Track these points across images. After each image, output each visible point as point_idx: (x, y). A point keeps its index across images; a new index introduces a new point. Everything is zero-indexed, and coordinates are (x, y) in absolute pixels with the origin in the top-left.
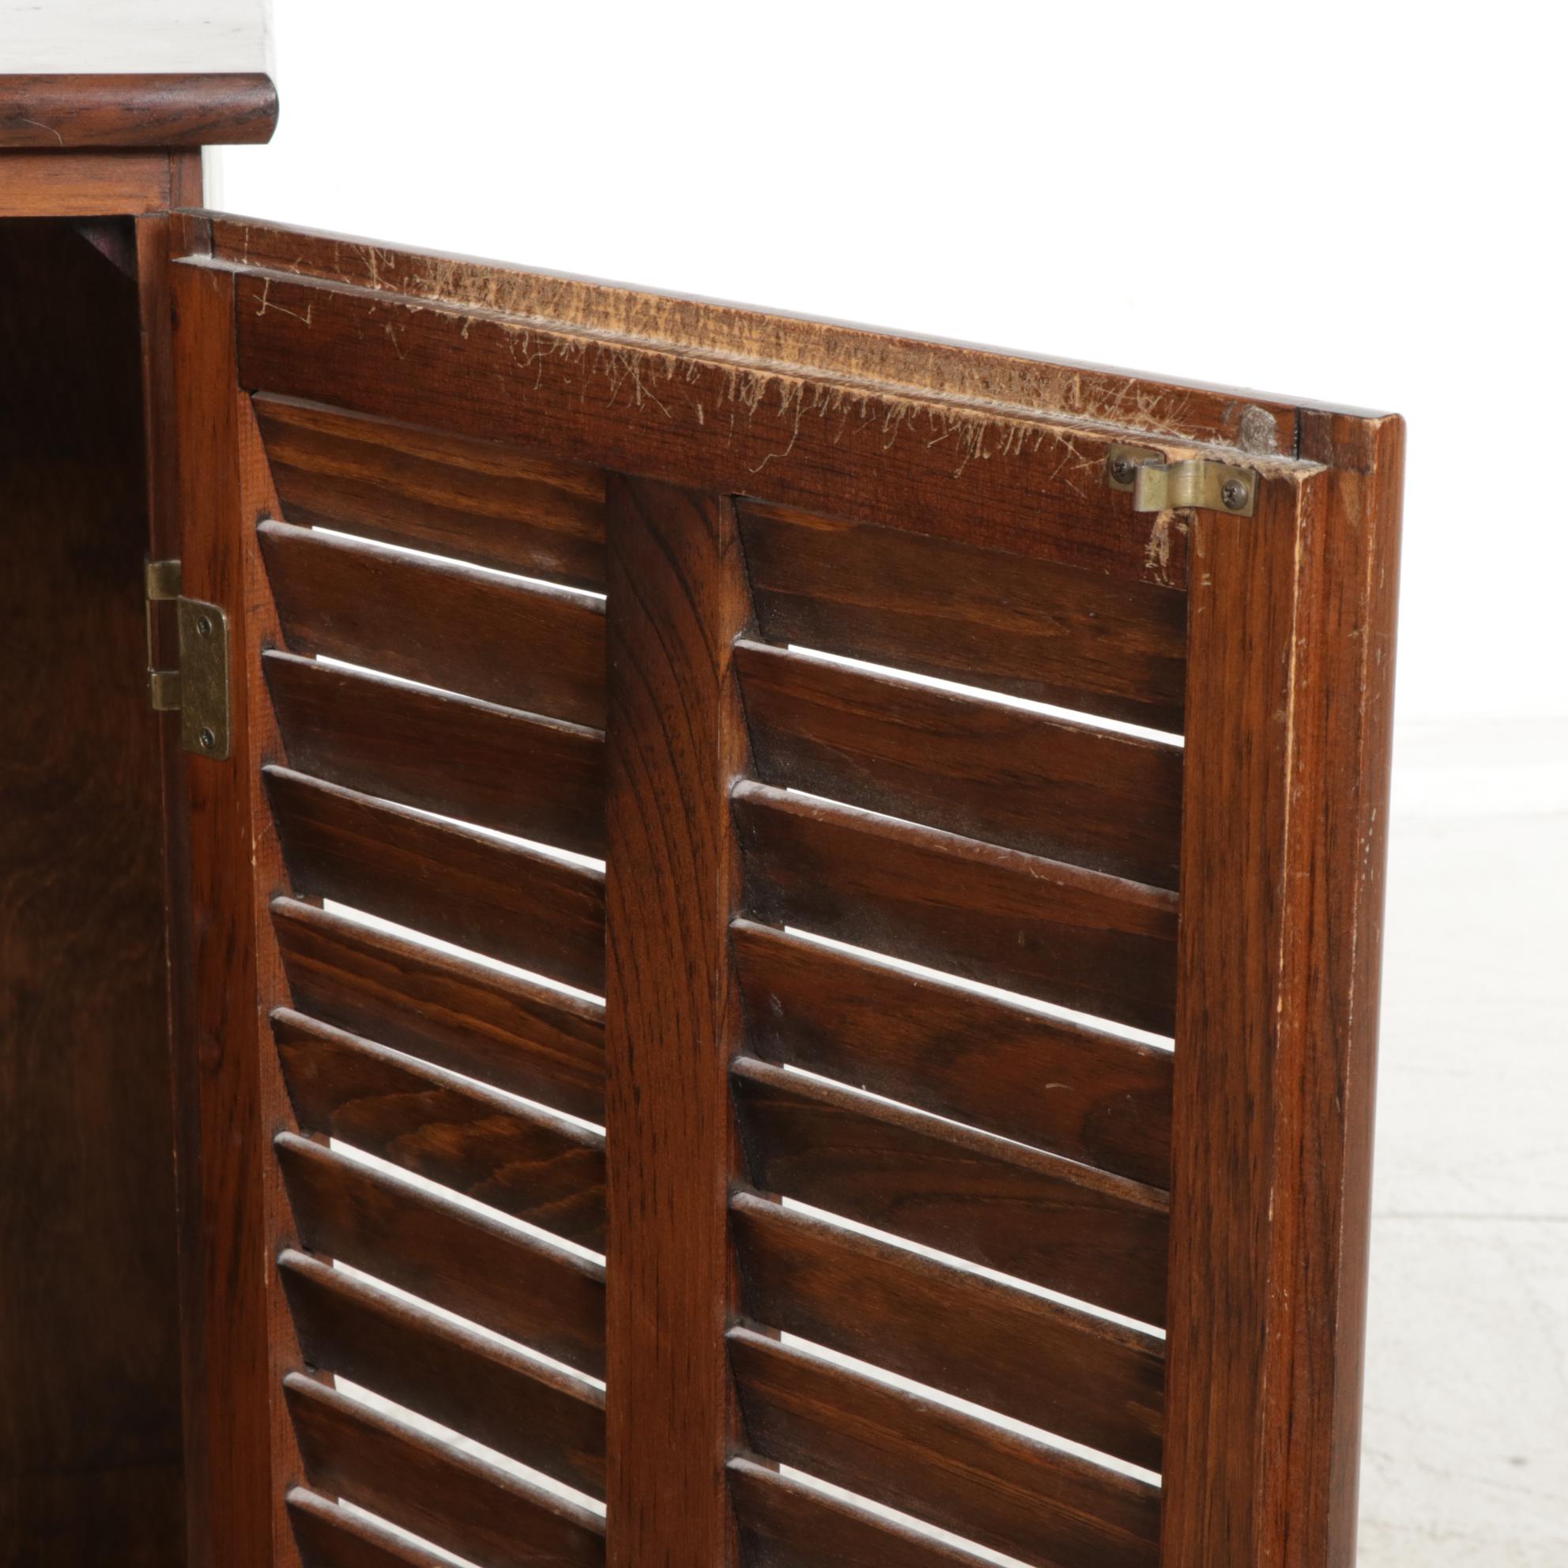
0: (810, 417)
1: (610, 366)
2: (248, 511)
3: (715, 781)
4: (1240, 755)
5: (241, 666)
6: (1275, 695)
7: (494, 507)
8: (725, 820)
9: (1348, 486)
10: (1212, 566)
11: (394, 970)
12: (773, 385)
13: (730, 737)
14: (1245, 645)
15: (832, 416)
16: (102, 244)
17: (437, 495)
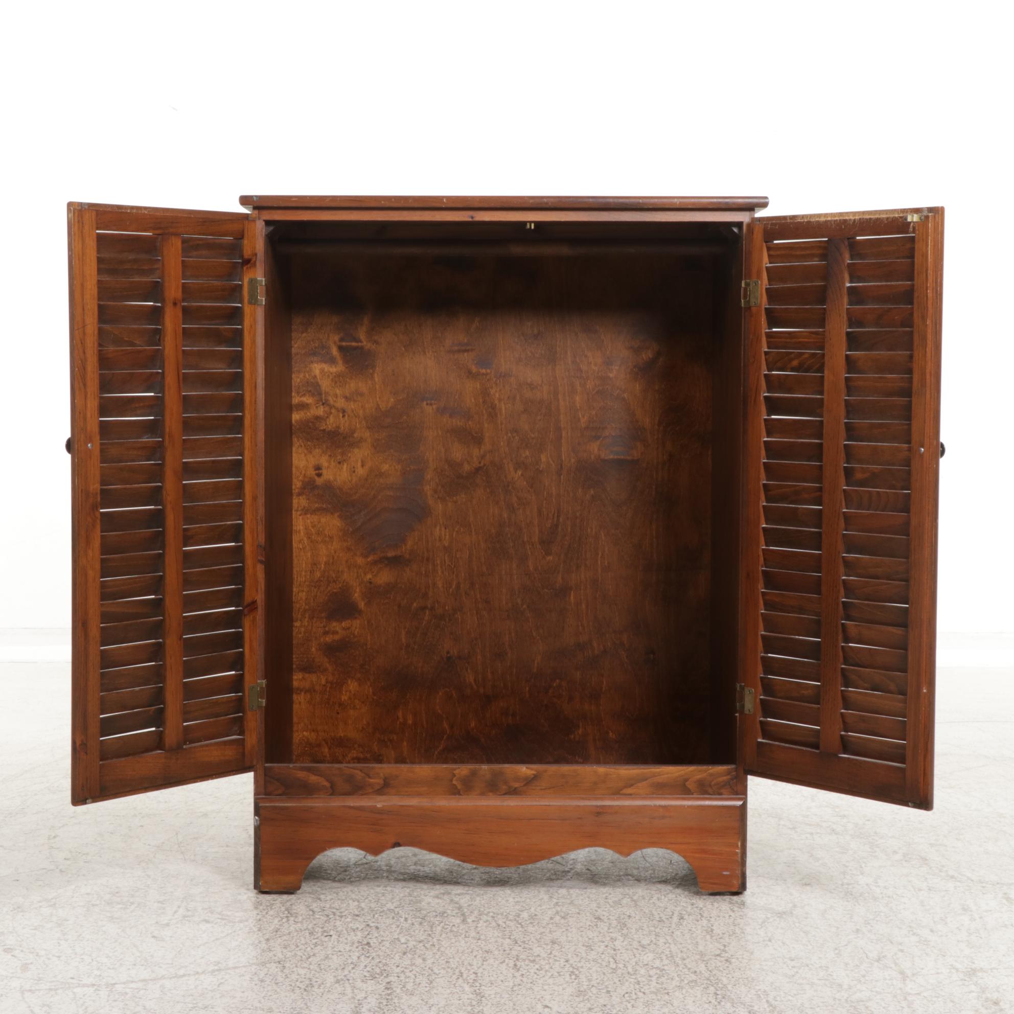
0: (860, 223)
1: (829, 223)
2: (764, 262)
3: (844, 283)
4: (923, 256)
5: (762, 289)
6: (927, 246)
7: (808, 252)
8: (846, 290)
9: (937, 216)
10: (918, 230)
11: (787, 335)
12: (855, 220)
13: (847, 276)
14: (923, 240)
15: (864, 222)
16: (735, 230)
17: (798, 253)
